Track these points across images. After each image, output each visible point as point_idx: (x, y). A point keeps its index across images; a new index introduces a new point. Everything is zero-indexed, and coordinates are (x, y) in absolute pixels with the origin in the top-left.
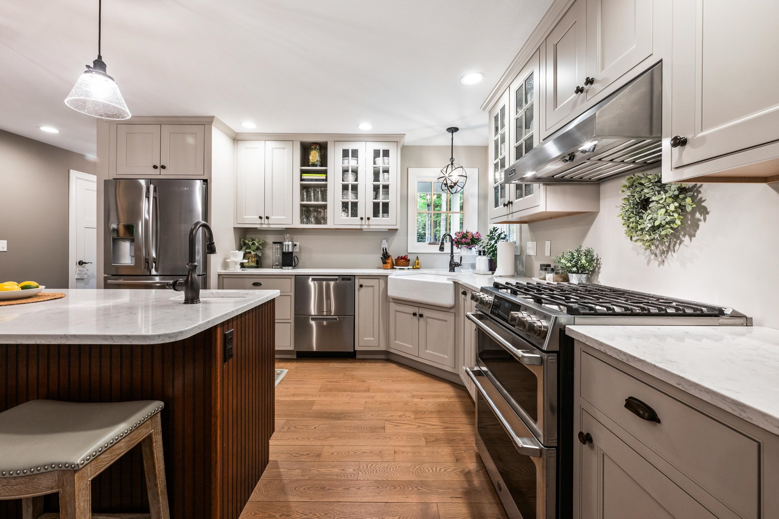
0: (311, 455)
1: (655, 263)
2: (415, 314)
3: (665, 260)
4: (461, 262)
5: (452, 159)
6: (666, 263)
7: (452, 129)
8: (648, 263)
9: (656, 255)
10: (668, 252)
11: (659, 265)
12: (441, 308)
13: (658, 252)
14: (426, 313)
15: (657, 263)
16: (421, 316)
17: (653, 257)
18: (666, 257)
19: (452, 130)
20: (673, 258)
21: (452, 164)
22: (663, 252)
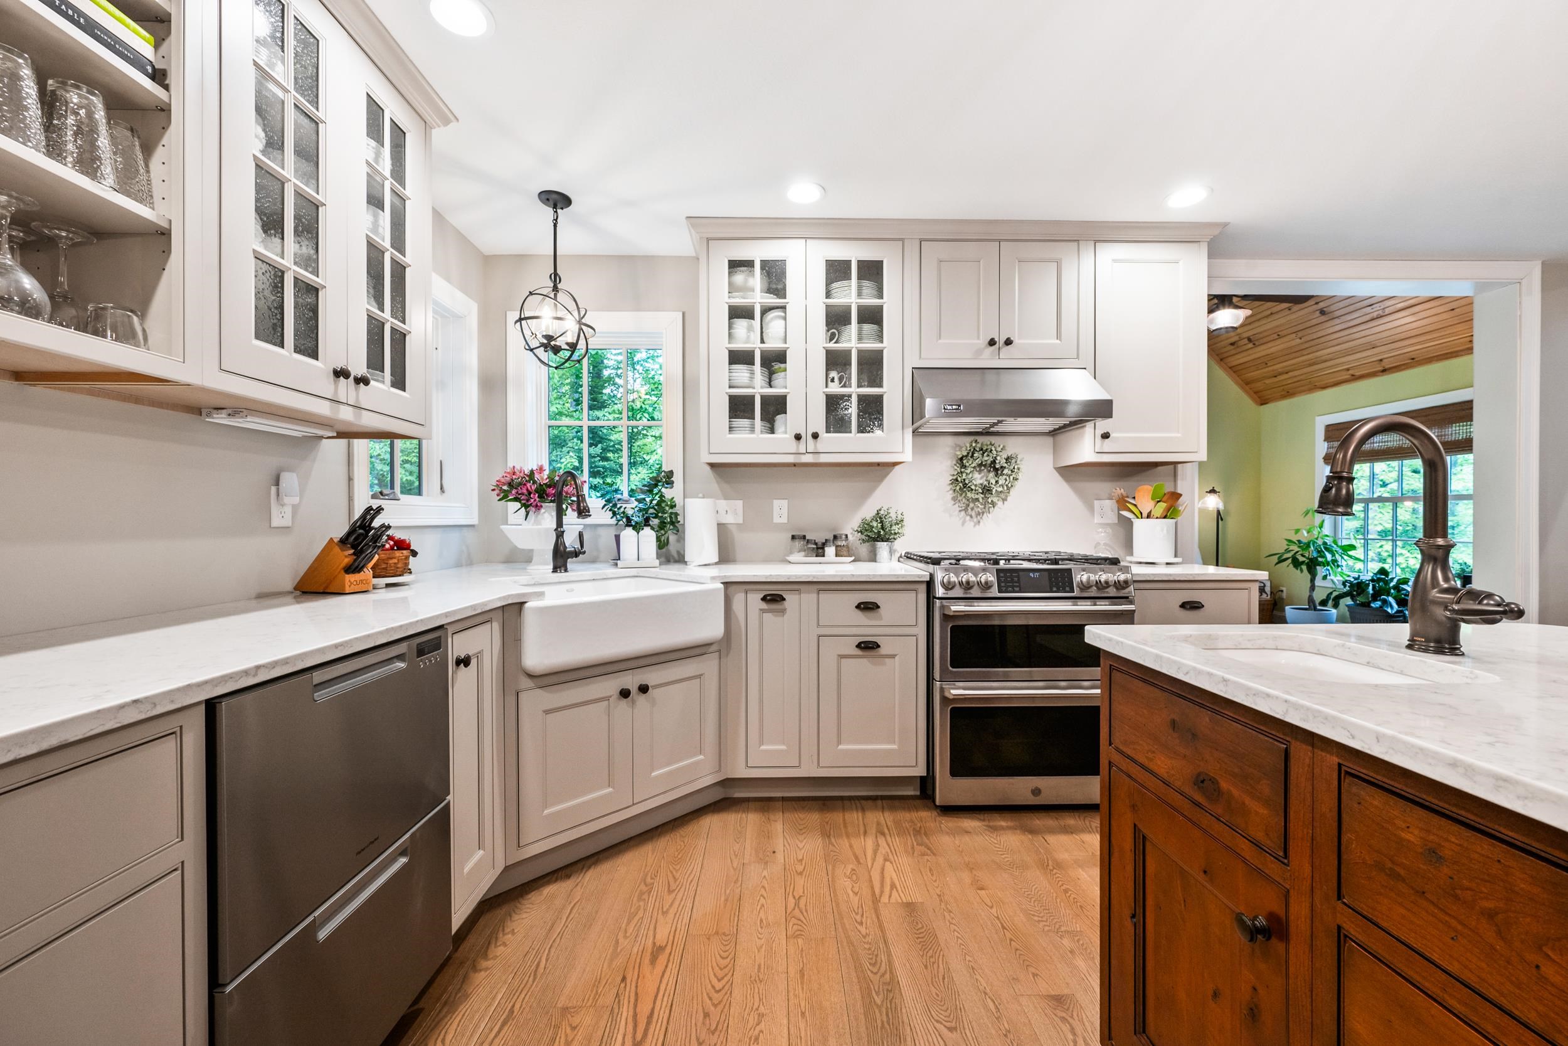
0: (1064, 1015)
1: (970, 524)
2: (625, 694)
3: (981, 521)
4: (582, 545)
5: (555, 277)
6: (981, 523)
7: (555, 196)
8: (963, 524)
9: (971, 517)
10: (983, 513)
11: (975, 526)
12: (688, 651)
13: (973, 514)
14: (650, 677)
15: (972, 524)
16: (644, 689)
17: (968, 518)
18: (981, 518)
19: (557, 200)
20: (988, 520)
21: (555, 289)
22: (979, 514)
